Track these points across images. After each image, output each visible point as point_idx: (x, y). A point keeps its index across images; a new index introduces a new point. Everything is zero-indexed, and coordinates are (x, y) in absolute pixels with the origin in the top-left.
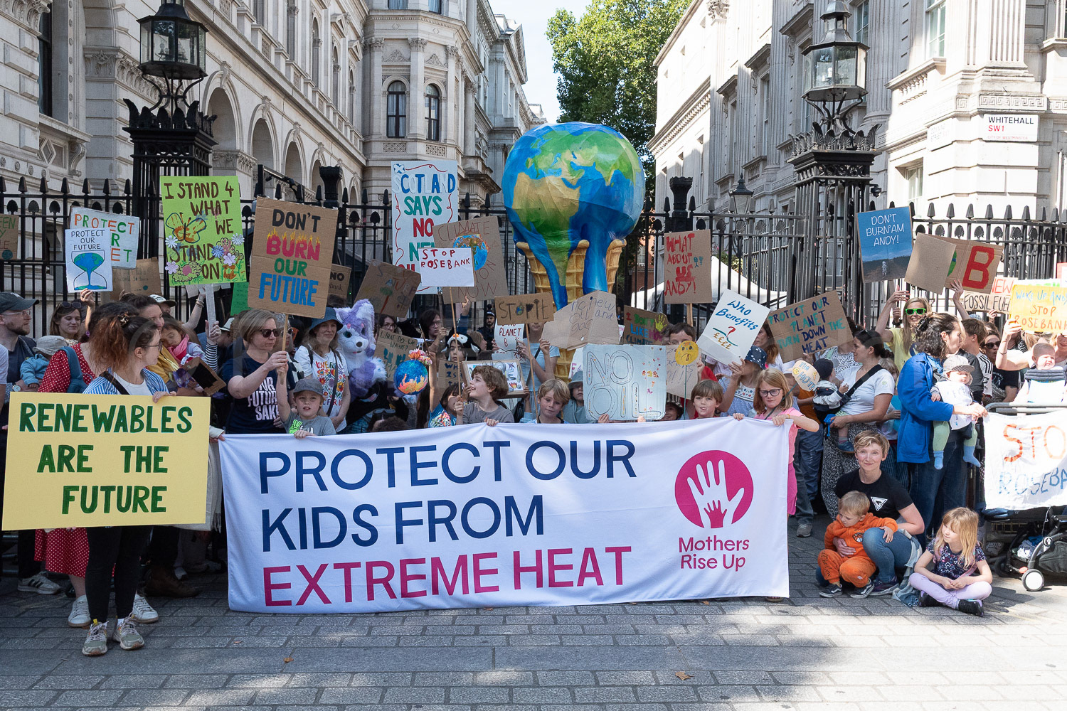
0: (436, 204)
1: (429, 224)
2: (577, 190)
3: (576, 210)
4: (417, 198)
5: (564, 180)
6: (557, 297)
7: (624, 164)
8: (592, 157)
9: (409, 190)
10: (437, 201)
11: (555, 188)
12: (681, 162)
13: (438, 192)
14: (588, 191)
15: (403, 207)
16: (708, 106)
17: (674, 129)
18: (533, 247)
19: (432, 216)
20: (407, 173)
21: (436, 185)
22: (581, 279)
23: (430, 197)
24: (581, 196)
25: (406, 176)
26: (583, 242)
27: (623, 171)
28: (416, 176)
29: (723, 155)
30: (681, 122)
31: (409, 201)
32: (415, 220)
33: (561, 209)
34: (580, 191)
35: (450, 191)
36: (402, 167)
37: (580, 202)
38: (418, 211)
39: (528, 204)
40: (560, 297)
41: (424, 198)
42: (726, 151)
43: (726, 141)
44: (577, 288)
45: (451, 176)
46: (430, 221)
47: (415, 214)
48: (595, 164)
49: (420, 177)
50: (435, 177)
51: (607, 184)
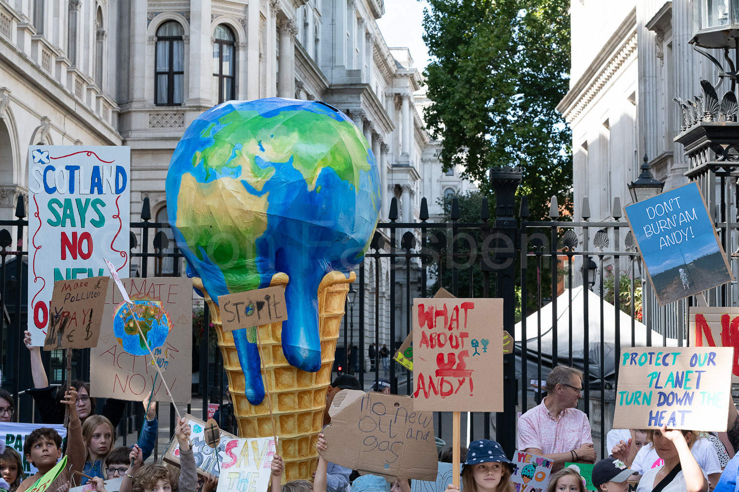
0: (97, 211)
1: (85, 242)
2: (264, 197)
3: (264, 228)
4: (68, 201)
5: (246, 184)
6: (244, 361)
7: (339, 158)
8: (288, 148)
9: (54, 189)
10: (99, 206)
11: (232, 196)
12: (607, 133)
13: (100, 192)
14: (279, 200)
15: (46, 214)
16: (636, 52)
17: (594, 83)
18: (208, 285)
19: (89, 228)
20: (52, 163)
21: (96, 182)
22: (279, 332)
23: (87, 201)
24: (270, 208)
25: (52, 168)
26: (280, 276)
27: (336, 168)
28: (67, 168)
29: (660, 123)
30: (603, 72)
31: (55, 206)
32: (63, 234)
33: (242, 226)
34: (269, 199)
35: (118, 191)
36: (45, 154)
37: (269, 216)
38: (68, 221)
39: (194, 220)
40: (249, 359)
41: (78, 201)
42: (663, 117)
43: (663, 102)
44: (274, 346)
45: (120, 170)
46: (86, 236)
47: (64, 226)
48: (291, 160)
49: (72, 169)
50: (96, 170)
51: (310, 188)
